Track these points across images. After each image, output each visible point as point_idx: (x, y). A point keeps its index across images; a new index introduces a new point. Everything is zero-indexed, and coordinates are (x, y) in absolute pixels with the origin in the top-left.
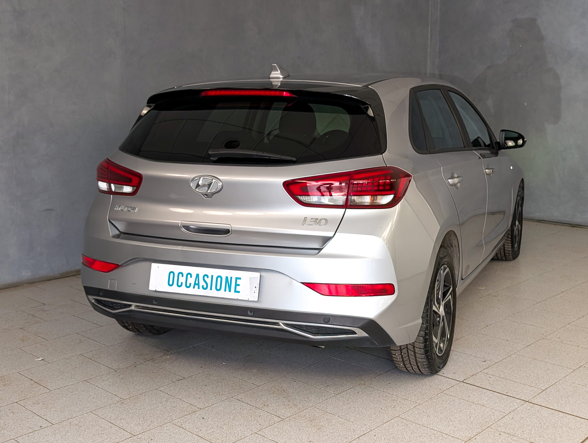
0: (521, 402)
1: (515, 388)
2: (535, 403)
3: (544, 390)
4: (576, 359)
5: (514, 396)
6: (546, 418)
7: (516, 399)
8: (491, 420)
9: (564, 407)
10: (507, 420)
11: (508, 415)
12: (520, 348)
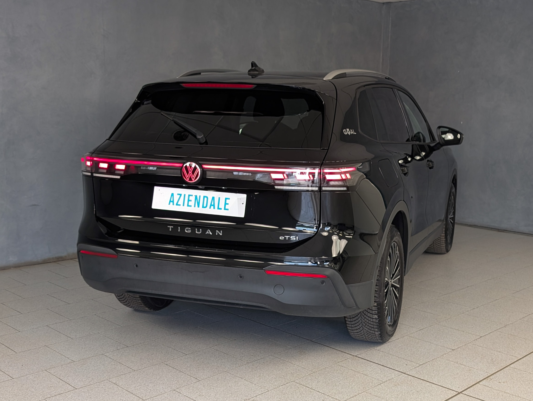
0: (399, 373)
1: (398, 362)
2: (410, 374)
3: (421, 365)
4: (458, 341)
5: (394, 369)
6: (414, 386)
7: (395, 371)
8: (368, 386)
9: (432, 379)
10: (382, 386)
11: (384, 383)
12: (414, 331)
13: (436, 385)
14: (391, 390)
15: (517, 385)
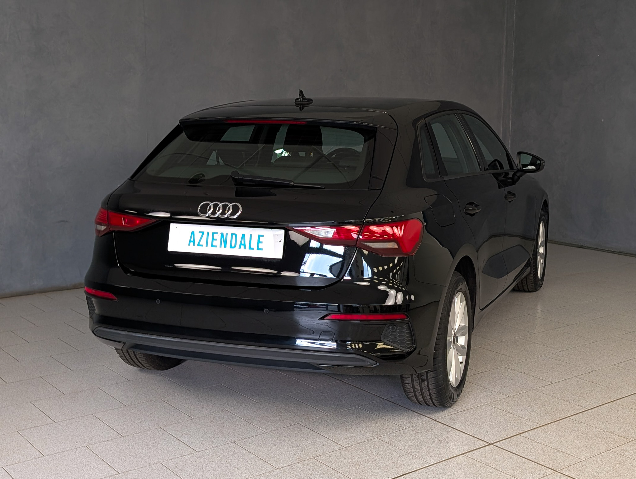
2: (441, 422)
4: (520, 387)
9: (466, 427)
14: (409, 437)
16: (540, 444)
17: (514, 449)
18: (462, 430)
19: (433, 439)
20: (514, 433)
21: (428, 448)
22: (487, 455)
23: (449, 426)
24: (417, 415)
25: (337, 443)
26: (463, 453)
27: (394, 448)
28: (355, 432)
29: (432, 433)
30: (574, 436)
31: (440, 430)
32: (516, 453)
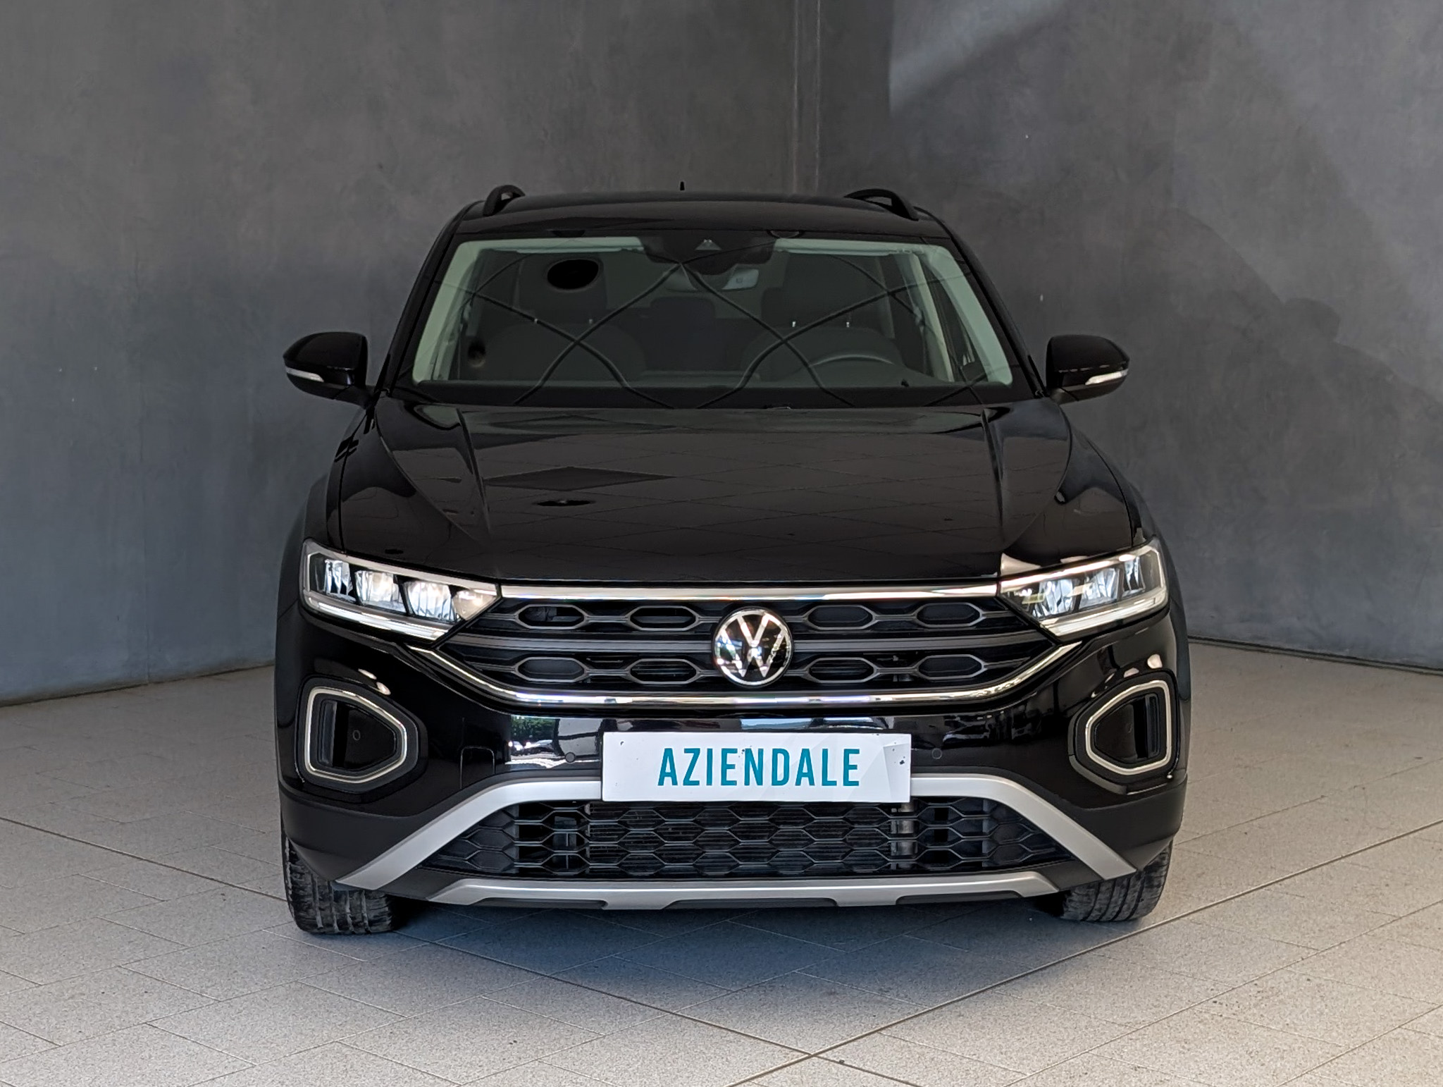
13: (752, 1040)
14: (616, 1054)
15: (988, 1034)
16: (928, 1050)
17: (869, 1063)
18: (741, 1029)
19: (675, 1053)
20: (865, 1029)
21: (663, 1073)
22: (804, 1079)
23: (711, 1025)
24: (632, 1005)
25: (438, 1077)
26: (748, 1077)
27: (581, 1078)
28: (481, 1051)
29: (669, 1041)
30: (1004, 1028)
31: (688, 1034)
32: (874, 1071)
